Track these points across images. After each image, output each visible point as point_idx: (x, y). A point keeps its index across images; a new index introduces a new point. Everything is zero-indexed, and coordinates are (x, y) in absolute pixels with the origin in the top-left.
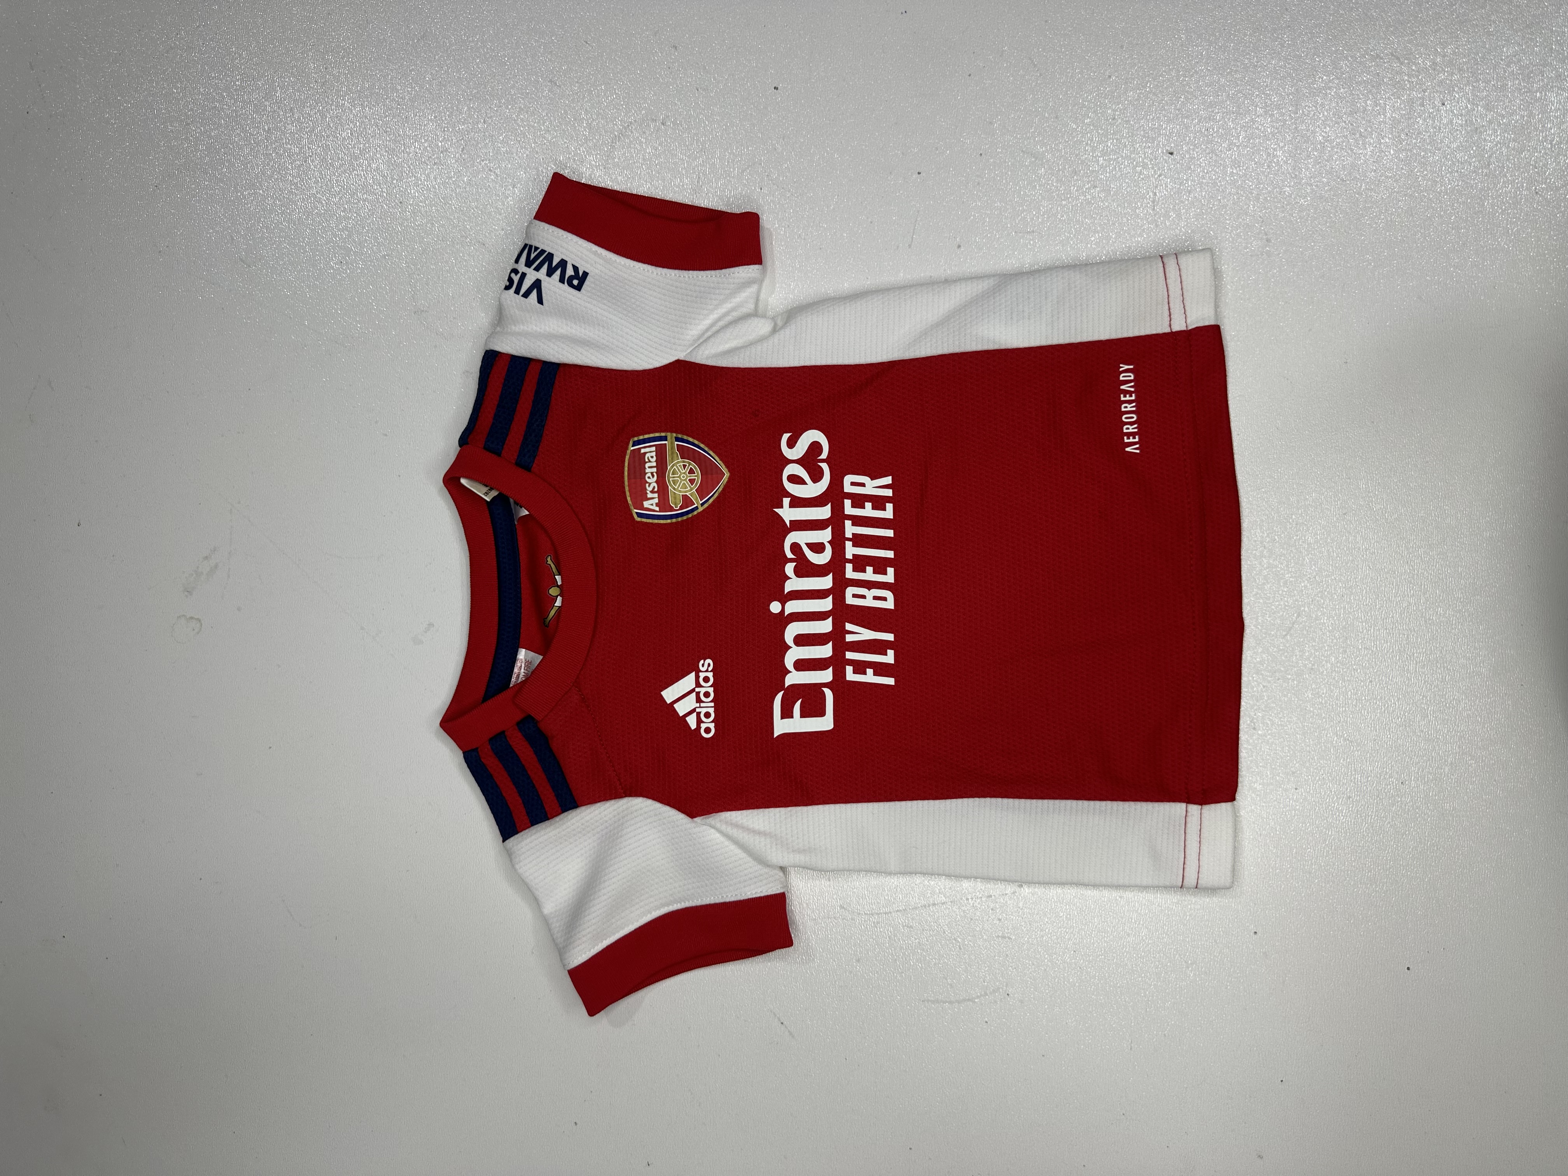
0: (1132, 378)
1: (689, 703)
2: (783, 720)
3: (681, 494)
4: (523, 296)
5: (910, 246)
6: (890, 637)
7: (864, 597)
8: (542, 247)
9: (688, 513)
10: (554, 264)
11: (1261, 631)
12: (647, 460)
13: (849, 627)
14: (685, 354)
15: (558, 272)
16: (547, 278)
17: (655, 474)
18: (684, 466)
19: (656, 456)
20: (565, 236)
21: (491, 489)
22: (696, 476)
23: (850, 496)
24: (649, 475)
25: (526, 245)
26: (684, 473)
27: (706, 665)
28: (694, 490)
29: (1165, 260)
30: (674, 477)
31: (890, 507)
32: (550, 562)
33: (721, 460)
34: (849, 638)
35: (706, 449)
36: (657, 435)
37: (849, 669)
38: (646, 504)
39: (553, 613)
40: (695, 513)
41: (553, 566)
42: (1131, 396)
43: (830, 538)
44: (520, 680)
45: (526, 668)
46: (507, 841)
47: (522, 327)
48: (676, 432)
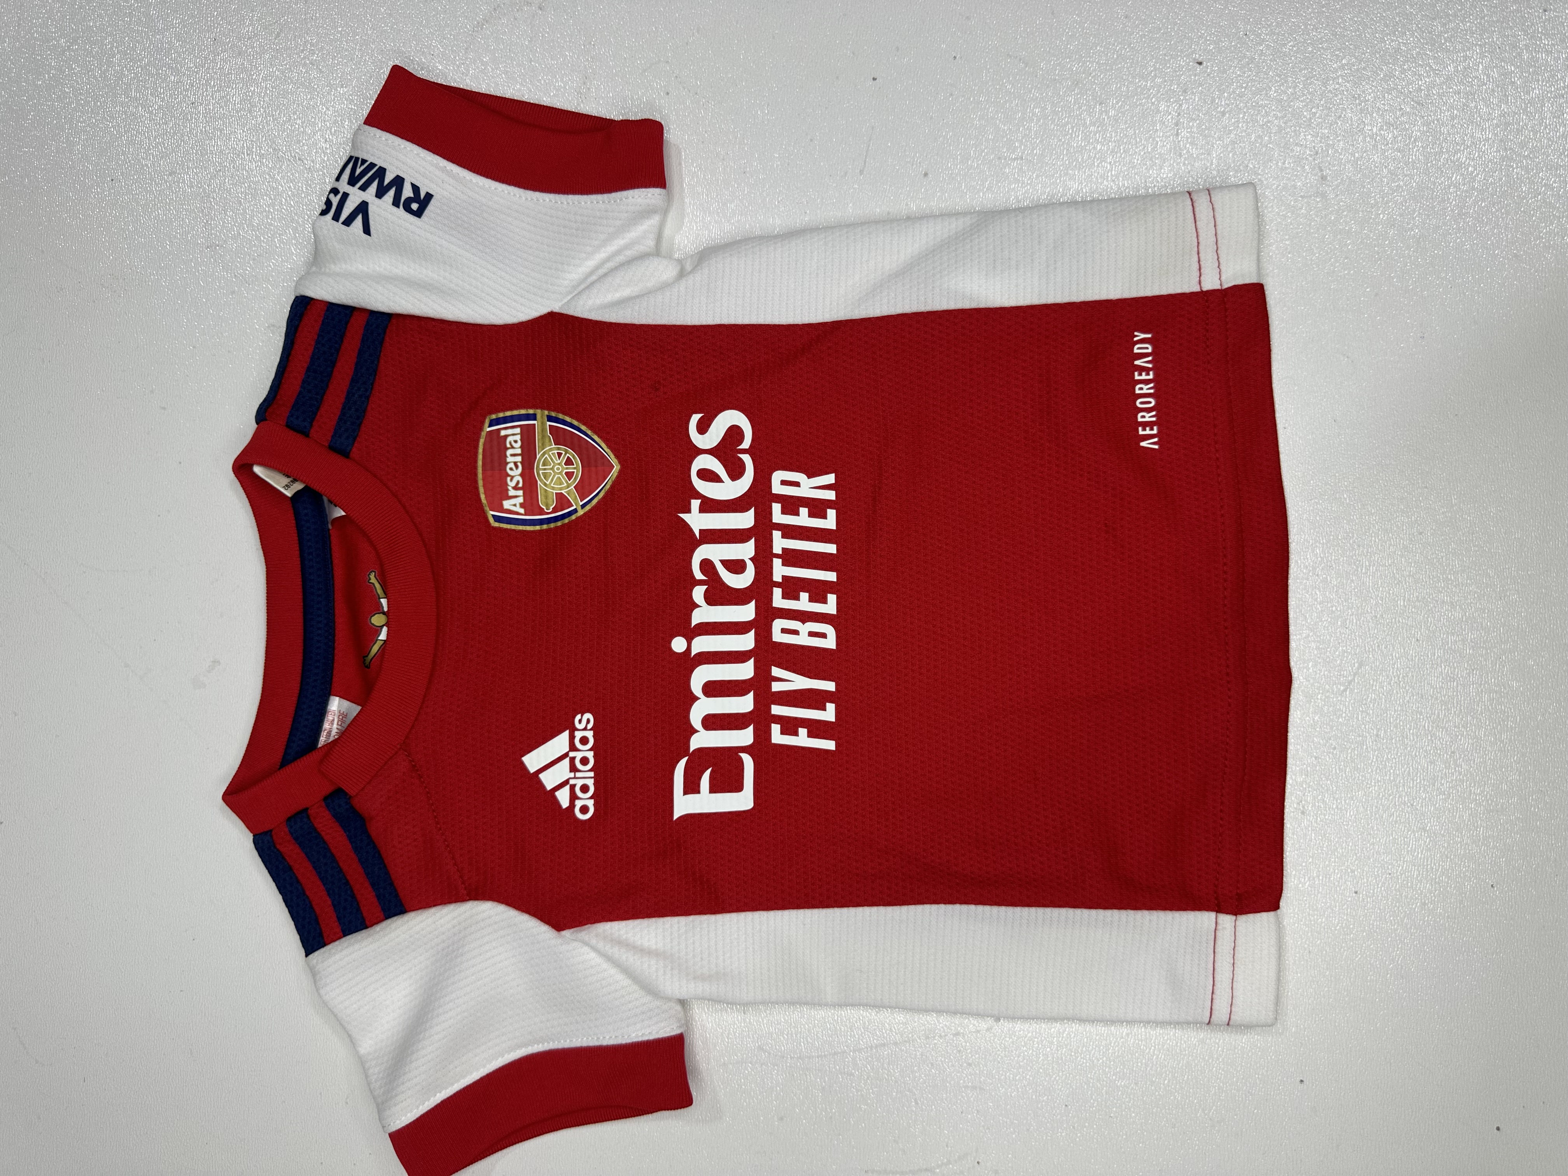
0: (1150, 350)
1: (562, 772)
2: (686, 796)
3: (554, 492)
4: (343, 223)
5: (861, 172)
6: (829, 686)
7: (796, 632)
8: (371, 159)
9: (563, 517)
10: (387, 181)
11: (1312, 685)
12: (508, 446)
13: (776, 672)
14: (560, 304)
15: (392, 192)
16: (377, 200)
17: (519, 464)
18: (559, 455)
19: (521, 440)
20: (403, 146)
21: (295, 480)
22: (574, 468)
23: (780, 498)
24: (512, 465)
25: (351, 158)
26: (559, 464)
27: (584, 722)
28: (572, 487)
29: (1195, 197)
30: (545, 469)
31: (832, 513)
32: (373, 580)
33: (609, 447)
34: (776, 687)
35: (589, 432)
36: (523, 412)
37: (776, 728)
38: (507, 504)
39: (375, 648)
40: (573, 517)
41: (377, 586)
42: (1148, 374)
43: (752, 554)
44: (331, 739)
45: (340, 723)
46: (311, 956)
47: (344, 266)
48: (549, 409)
